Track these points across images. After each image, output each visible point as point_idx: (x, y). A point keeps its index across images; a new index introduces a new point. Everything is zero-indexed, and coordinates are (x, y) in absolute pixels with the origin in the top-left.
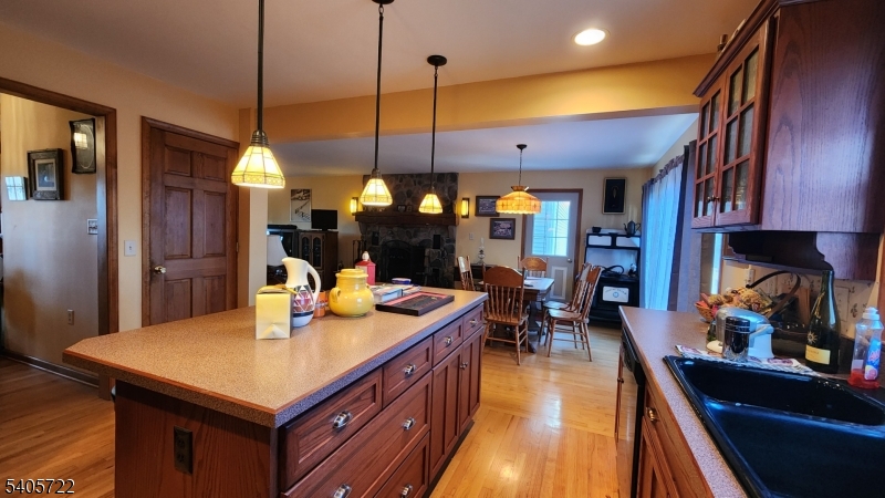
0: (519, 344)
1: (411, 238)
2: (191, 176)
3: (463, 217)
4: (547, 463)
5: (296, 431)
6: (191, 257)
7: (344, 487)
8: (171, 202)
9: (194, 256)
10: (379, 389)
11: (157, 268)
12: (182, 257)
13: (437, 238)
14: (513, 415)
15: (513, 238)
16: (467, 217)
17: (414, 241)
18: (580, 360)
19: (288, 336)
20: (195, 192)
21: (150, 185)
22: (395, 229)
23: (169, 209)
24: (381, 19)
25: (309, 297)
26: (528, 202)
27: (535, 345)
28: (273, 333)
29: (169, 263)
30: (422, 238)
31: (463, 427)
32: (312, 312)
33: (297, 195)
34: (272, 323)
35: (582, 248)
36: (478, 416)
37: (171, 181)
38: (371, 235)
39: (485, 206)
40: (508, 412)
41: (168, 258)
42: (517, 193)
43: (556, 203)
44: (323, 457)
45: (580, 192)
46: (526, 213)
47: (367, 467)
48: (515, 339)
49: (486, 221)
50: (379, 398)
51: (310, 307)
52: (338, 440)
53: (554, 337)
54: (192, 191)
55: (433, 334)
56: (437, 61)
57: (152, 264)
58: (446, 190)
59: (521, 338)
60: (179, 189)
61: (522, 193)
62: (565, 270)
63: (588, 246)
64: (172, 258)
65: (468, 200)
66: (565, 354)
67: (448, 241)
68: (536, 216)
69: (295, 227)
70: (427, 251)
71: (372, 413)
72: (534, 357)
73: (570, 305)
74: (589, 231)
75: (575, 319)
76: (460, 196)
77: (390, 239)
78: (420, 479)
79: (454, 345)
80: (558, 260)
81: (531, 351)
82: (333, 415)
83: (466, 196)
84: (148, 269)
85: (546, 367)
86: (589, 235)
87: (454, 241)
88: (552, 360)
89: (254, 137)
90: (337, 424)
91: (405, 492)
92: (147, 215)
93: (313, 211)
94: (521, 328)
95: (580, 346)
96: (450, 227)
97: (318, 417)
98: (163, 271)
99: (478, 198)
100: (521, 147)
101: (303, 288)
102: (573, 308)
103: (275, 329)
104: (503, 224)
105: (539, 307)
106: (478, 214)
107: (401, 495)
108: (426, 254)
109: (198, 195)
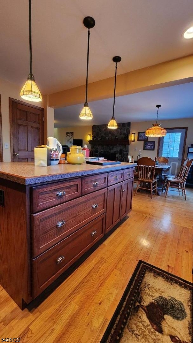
0: (152, 191)
1: (111, 150)
2: (27, 121)
3: (132, 141)
4: (159, 235)
5: (38, 190)
6: (27, 151)
7: (62, 221)
8: (20, 130)
9: (28, 151)
10: (80, 187)
11: (16, 154)
12: (24, 150)
13: (121, 150)
14: (146, 216)
15: (153, 149)
16: (134, 141)
17: (112, 151)
18: (181, 199)
19: (46, 165)
20: (28, 127)
21: (13, 123)
22: (105, 147)
23: (19, 132)
24: (89, 34)
25: (57, 153)
26: (160, 130)
27: (160, 193)
28: (41, 164)
29: (19, 152)
30: (115, 150)
31: (123, 217)
32: (58, 160)
33: (68, 135)
34: (40, 160)
35: (186, 153)
36: (131, 214)
37: (20, 122)
38: (95, 149)
39: (141, 136)
40: (144, 215)
41: (19, 150)
42: (155, 127)
43: (174, 134)
44: (51, 206)
45: (186, 128)
46: (159, 136)
47: (74, 217)
48: (150, 188)
49: (142, 142)
50: (80, 190)
51: (57, 157)
52: (58, 201)
53: (169, 189)
54: (27, 126)
55: (108, 172)
56: (117, 59)
57: (14, 152)
58: (125, 130)
59: (153, 188)
60: (23, 125)
61: (157, 127)
62: (177, 163)
63: (189, 152)
64: (21, 150)
65: (135, 134)
66: (173, 197)
67: (126, 151)
68: (165, 138)
69: (67, 146)
70: (117, 155)
71: (76, 196)
72: (159, 197)
73: (178, 177)
74: (190, 146)
75: (179, 182)
76: (131, 132)
77: (102, 150)
78: (101, 231)
79: (119, 181)
80: (173, 159)
81: (158, 194)
82: (57, 190)
83: (134, 132)
84: (13, 154)
85: (165, 201)
86: (189, 147)
87: (128, 151)
88: (167, 199)
89: (29, 77)
90: (58, 194)
91: (93, 233)
92: (12, 134)
93: (74, 140)
94: (154, 184)
95: (181, 193)
96: (126, 145)
97: (48, 188)
98: (17, 155)
99: (139, 133)
100: (158, 106)
101: (54, 149)
102: (179, 178)
103: (42, 162)
104: (149, 144)
105: (163, 177)
106: (138, 140)
107: (91, 234)
108: (117, 156)
109: (29, 128)
